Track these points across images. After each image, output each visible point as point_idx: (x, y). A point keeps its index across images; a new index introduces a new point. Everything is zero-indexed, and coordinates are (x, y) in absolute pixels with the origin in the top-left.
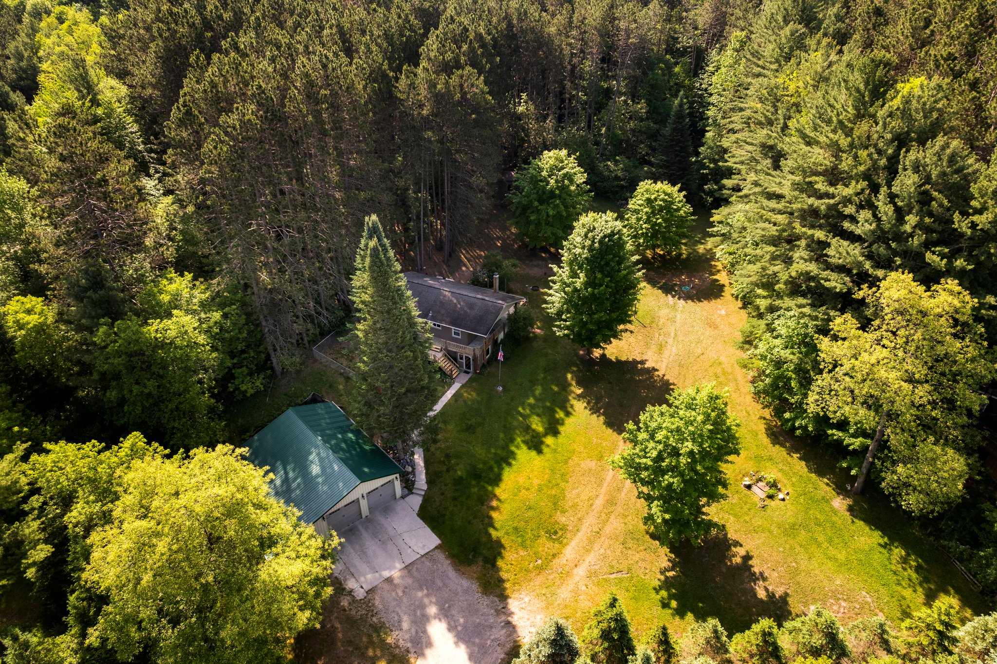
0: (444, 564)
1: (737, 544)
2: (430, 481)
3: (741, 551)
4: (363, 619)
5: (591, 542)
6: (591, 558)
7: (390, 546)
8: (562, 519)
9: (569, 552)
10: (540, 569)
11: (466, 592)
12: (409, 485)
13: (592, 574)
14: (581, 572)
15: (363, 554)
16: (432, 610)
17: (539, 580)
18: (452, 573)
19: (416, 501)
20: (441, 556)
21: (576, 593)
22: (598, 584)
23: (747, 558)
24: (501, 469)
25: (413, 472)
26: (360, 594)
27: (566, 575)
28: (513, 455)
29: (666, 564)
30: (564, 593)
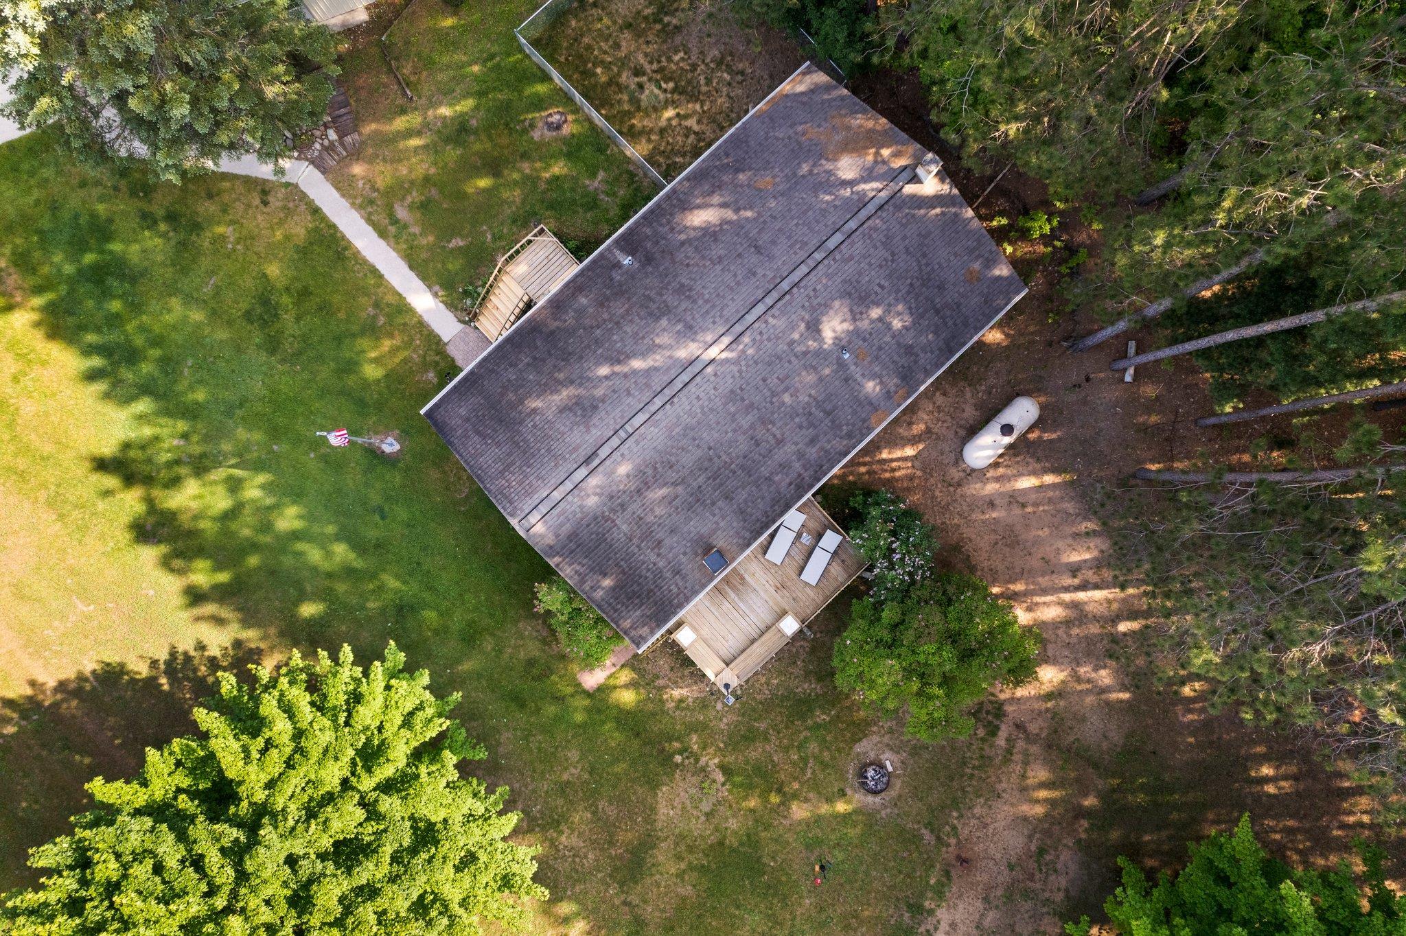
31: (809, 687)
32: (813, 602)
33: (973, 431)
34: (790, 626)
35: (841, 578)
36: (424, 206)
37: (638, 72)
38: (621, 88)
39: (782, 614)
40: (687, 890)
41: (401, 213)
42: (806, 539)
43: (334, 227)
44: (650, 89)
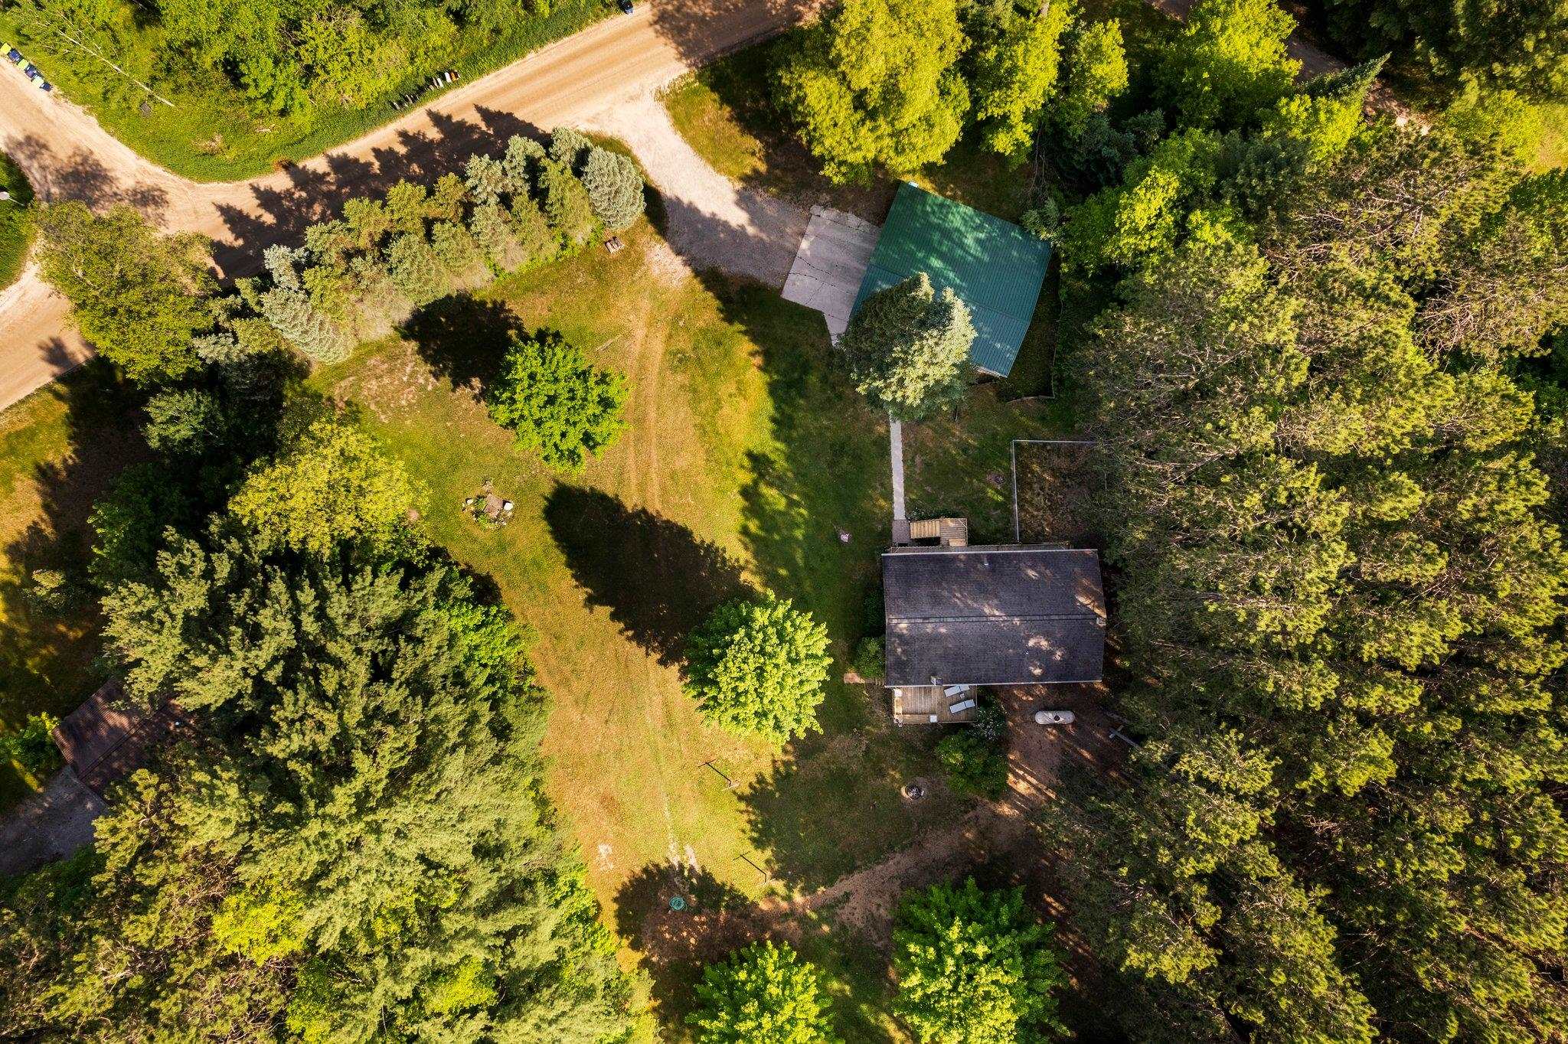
0: (764, 277)
4: (797, 193)
11: (729, 262)
17: (673, 305)
19: (833, 325)
20: (772, 283)
22: (619, 327)
26: (817, 210)
27: (652, 323)
30: (645, 304)
31: (919, 745)
32: (947, 719)
33: (1047, 709)
34: (934, 719)
35: (962, 719)
36: (928, 465)
37: (1042, 489)
38: (1031, 489)
39: (934, 713)
40: (820, 775)
41: (918, 459)
42: (962, 696)
43: (889, 442)
44: (1041, 498)
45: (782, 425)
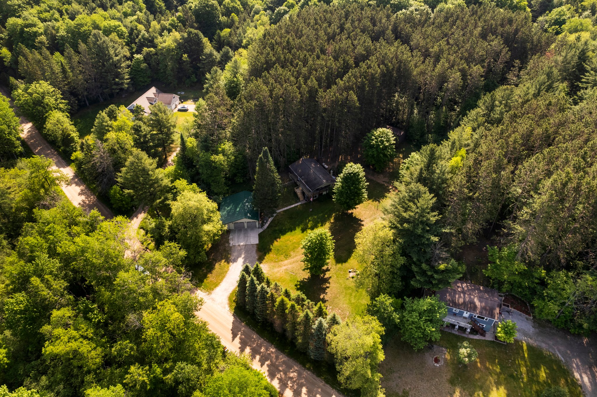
0: (255, 249)
1: (329, 283)
2: (268, 227)
3: (328, 285)
4: (228, 251)
5: (294, 262)
6: (290, 266)
7: (246, 238)
8: (292, 253)
9: (286, 262)
10: (275, 262)
11: (254, 257)
12: (262, 225)
13: (286, 270)
14: (284, 268)
15: (239, 237)
16: (243, 256)
17: (272, 264)
18: (254, 252)
19: (261, 230)
20: (255, 247)
21: (278, 271)
22: (285, 273)
23: (328, 287)
24: (288, 232)
25: (266, 223)
26: (231, 245)
27: (280, 266)
28: (295, 229)
29: (307, 277)
30: (276, 270)
43: (284, 211)
45: (291, 229)
